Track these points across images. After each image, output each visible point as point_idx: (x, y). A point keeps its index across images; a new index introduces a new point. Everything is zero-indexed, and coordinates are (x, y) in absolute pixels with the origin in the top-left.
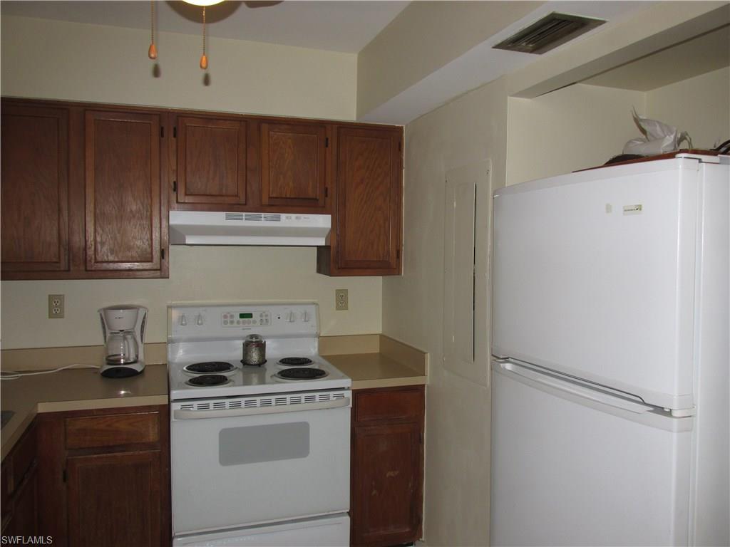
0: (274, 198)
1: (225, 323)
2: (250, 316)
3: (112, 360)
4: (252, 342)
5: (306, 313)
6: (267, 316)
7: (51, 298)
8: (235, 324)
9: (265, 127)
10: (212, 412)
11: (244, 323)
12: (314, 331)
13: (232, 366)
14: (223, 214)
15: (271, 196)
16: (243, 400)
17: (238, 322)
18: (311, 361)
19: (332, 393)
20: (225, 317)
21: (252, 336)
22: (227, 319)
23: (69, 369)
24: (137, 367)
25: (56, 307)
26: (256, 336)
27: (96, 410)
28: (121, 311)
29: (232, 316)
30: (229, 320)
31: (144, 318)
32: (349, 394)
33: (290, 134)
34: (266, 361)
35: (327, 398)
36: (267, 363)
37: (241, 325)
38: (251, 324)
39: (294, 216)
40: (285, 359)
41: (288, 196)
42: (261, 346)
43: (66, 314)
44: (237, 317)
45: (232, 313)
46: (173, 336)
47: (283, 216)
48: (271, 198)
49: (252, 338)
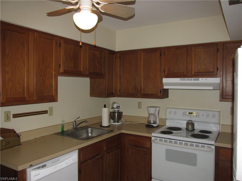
0: (197, 72)
1: (184, 115)
2: (192, 113)
3: (149, 122)
4: (190, 123)
5: (214, 114)
6: (198, 114)
7: (139, 103)
8: (187, 116)
9: (193, 48)
10: (163, 142)
11: (190, 116)
12: (217, 122)
13: (182, 129)
14: (179, 79)
15: (195, 72)
16: (173, 141)
17: (188, 115)
18: (212, 132)
19: (206, 145)
20: (184, 113)
21: (189, 120)
22: (184, 114)
23: (142, 123)
24: (155, 125)
25: (140, 105)
26: (191, 121)
27: (135, 135)
28: (152, 108)
29: (186, 113)
30: (185, 114)
31: (159, 111)
32: (213, 147)
33: (203, 49)
34: (195, 129)
35: (204, 147)
36: (195, 130)
37: (189, 116)
38: (193, 116)
39: (204, 79)
40: (202, 130)
41: (202, 72)
42: (193, 125)
43: (142, 108)
44: (187, 113)
45: (186, 112)
46: (167, 117)
47: (200, 79)
48: (196, 72)
49: (189, 121)
